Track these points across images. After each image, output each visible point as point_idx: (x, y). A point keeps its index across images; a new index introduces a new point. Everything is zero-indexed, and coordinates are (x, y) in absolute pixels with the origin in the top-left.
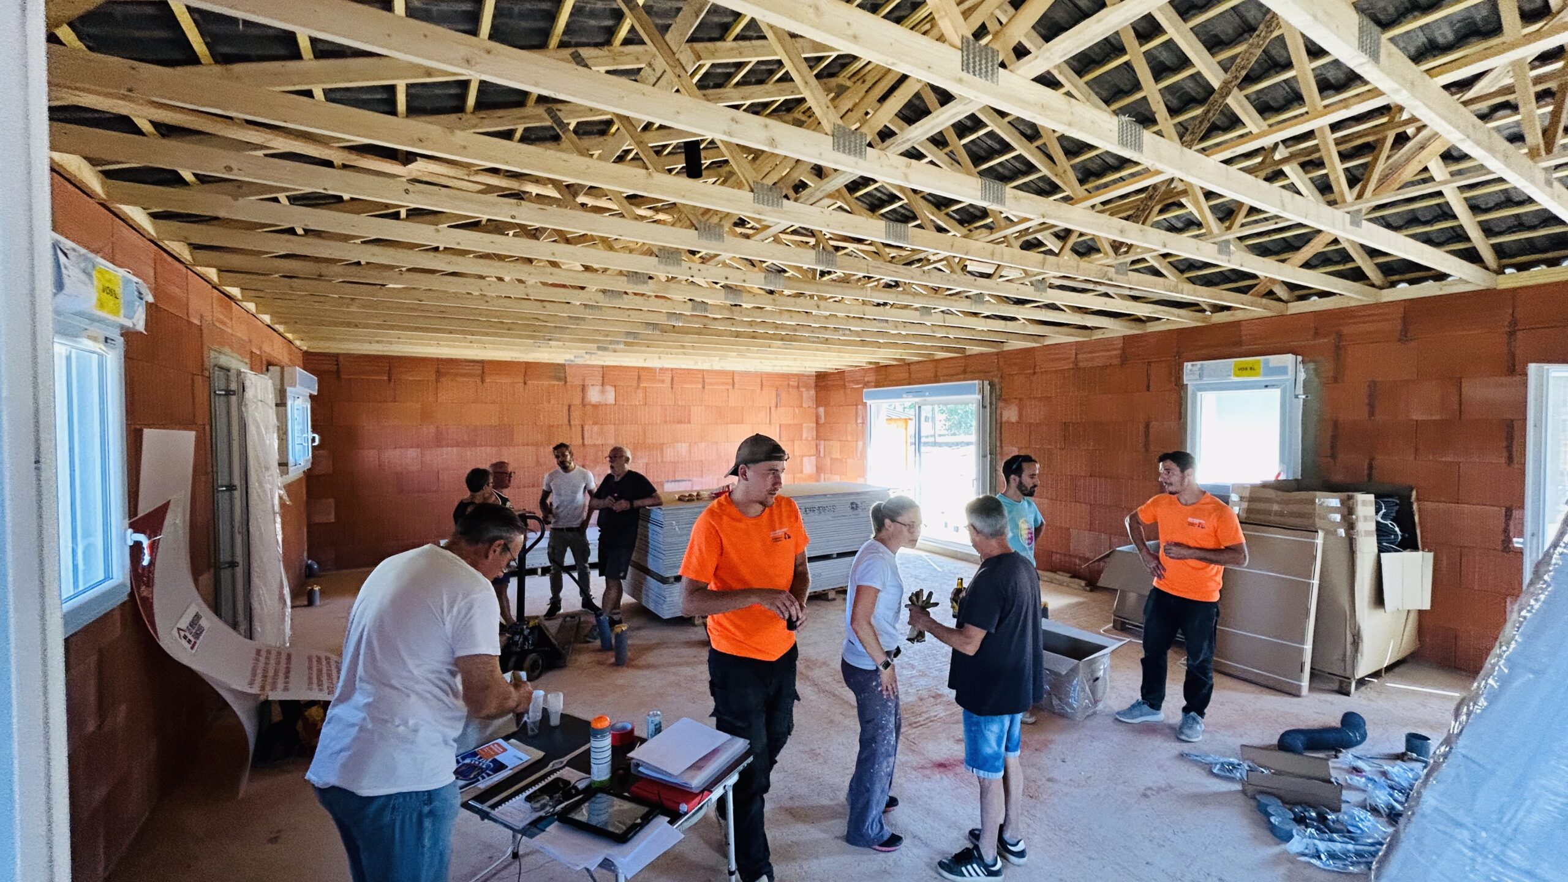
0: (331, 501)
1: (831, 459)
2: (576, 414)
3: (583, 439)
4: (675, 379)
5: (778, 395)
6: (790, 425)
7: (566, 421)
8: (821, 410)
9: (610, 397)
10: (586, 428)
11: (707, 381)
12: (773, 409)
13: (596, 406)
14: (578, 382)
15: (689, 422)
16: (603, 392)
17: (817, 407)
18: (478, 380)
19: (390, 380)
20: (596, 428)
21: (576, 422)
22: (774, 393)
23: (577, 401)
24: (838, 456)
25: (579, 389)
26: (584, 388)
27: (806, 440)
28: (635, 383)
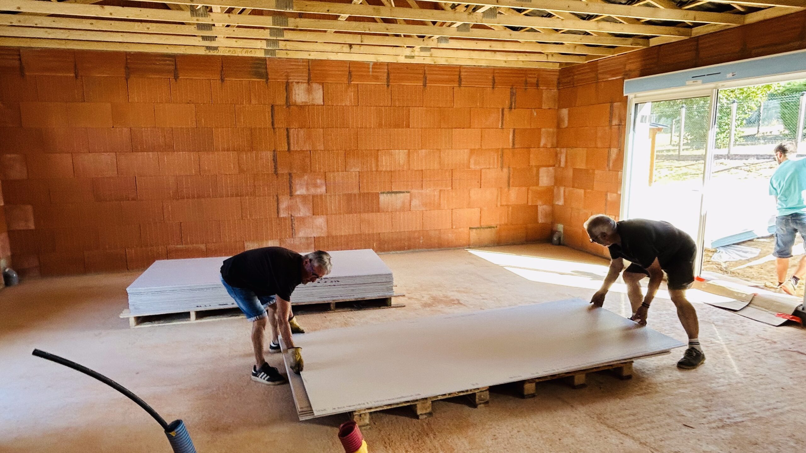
0: (29, 208)
1: (575, 170)
2: (280, 117)
3: (289, 144)
4: (392, 76)
5: (512, 94)
6: (525, 130)
7: (269, 125)
8: (565, 112)
9: (318, 97)
10: (292, 131)
11: (428, 77)
12: (506, 111)
13: (302, 107)
14: (282, 80)
15: (408, 126)
16: (309, 91)
17: (560, 107)
18: (172, 77)
19: (76, 77)
20: (302, 132)
21: (281, 124)
22: (508, 92)
23: (280, 101)
24: (583, 166)
25: (283, 88)
26: (288, 87)
27: (545, 147)
28: (345, 80)
